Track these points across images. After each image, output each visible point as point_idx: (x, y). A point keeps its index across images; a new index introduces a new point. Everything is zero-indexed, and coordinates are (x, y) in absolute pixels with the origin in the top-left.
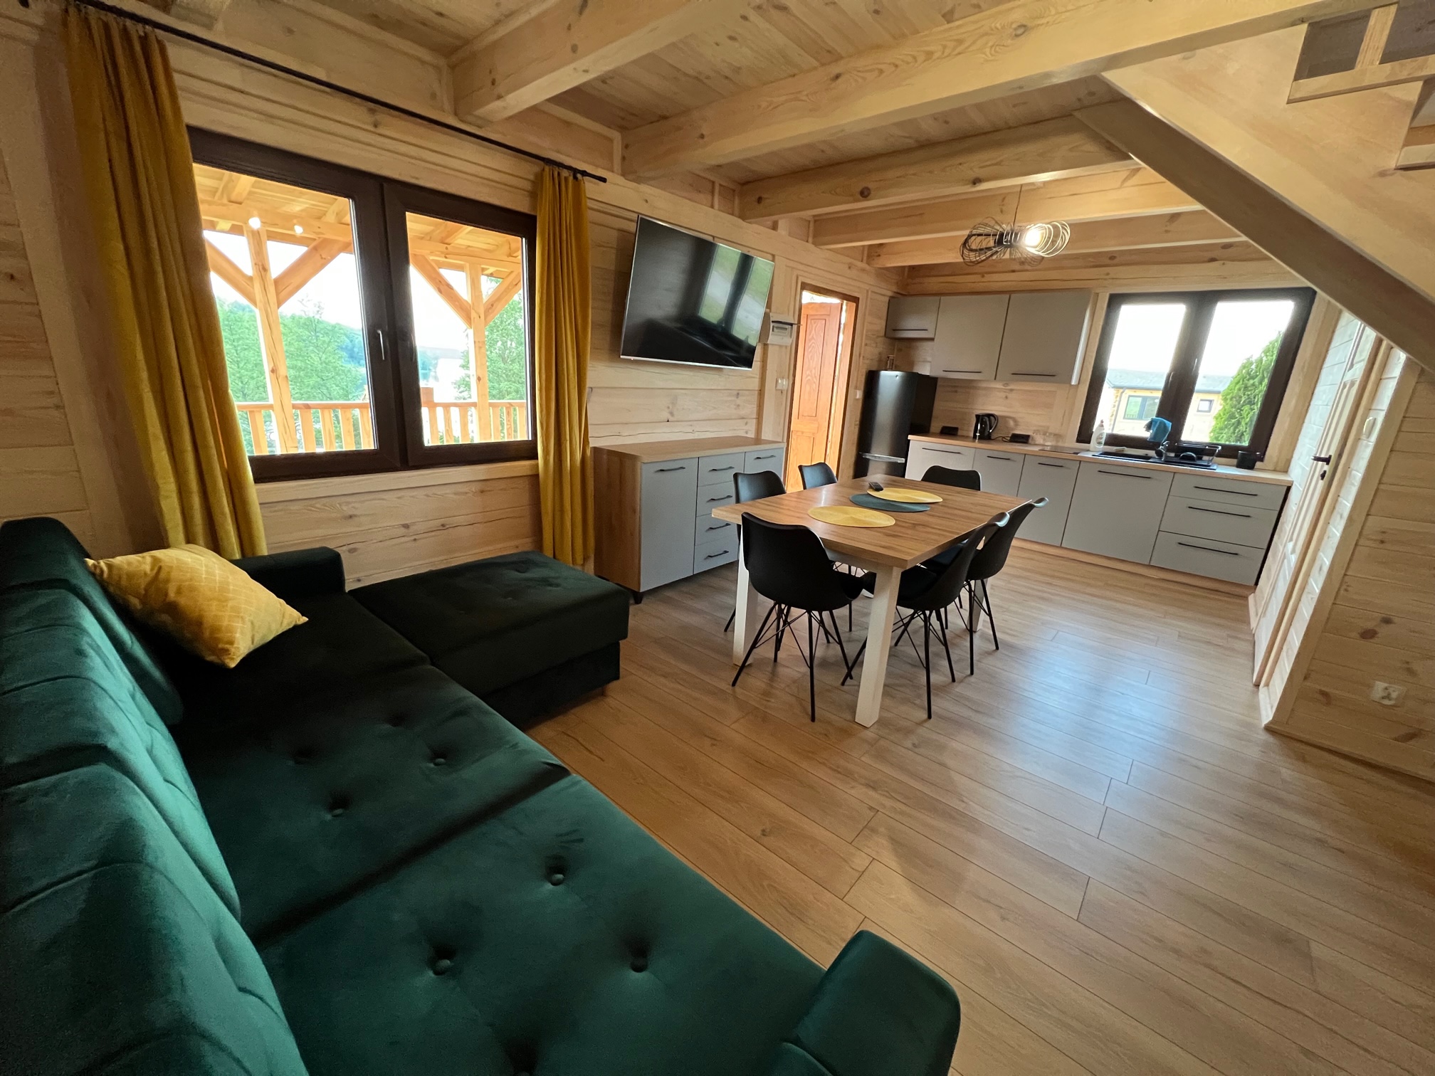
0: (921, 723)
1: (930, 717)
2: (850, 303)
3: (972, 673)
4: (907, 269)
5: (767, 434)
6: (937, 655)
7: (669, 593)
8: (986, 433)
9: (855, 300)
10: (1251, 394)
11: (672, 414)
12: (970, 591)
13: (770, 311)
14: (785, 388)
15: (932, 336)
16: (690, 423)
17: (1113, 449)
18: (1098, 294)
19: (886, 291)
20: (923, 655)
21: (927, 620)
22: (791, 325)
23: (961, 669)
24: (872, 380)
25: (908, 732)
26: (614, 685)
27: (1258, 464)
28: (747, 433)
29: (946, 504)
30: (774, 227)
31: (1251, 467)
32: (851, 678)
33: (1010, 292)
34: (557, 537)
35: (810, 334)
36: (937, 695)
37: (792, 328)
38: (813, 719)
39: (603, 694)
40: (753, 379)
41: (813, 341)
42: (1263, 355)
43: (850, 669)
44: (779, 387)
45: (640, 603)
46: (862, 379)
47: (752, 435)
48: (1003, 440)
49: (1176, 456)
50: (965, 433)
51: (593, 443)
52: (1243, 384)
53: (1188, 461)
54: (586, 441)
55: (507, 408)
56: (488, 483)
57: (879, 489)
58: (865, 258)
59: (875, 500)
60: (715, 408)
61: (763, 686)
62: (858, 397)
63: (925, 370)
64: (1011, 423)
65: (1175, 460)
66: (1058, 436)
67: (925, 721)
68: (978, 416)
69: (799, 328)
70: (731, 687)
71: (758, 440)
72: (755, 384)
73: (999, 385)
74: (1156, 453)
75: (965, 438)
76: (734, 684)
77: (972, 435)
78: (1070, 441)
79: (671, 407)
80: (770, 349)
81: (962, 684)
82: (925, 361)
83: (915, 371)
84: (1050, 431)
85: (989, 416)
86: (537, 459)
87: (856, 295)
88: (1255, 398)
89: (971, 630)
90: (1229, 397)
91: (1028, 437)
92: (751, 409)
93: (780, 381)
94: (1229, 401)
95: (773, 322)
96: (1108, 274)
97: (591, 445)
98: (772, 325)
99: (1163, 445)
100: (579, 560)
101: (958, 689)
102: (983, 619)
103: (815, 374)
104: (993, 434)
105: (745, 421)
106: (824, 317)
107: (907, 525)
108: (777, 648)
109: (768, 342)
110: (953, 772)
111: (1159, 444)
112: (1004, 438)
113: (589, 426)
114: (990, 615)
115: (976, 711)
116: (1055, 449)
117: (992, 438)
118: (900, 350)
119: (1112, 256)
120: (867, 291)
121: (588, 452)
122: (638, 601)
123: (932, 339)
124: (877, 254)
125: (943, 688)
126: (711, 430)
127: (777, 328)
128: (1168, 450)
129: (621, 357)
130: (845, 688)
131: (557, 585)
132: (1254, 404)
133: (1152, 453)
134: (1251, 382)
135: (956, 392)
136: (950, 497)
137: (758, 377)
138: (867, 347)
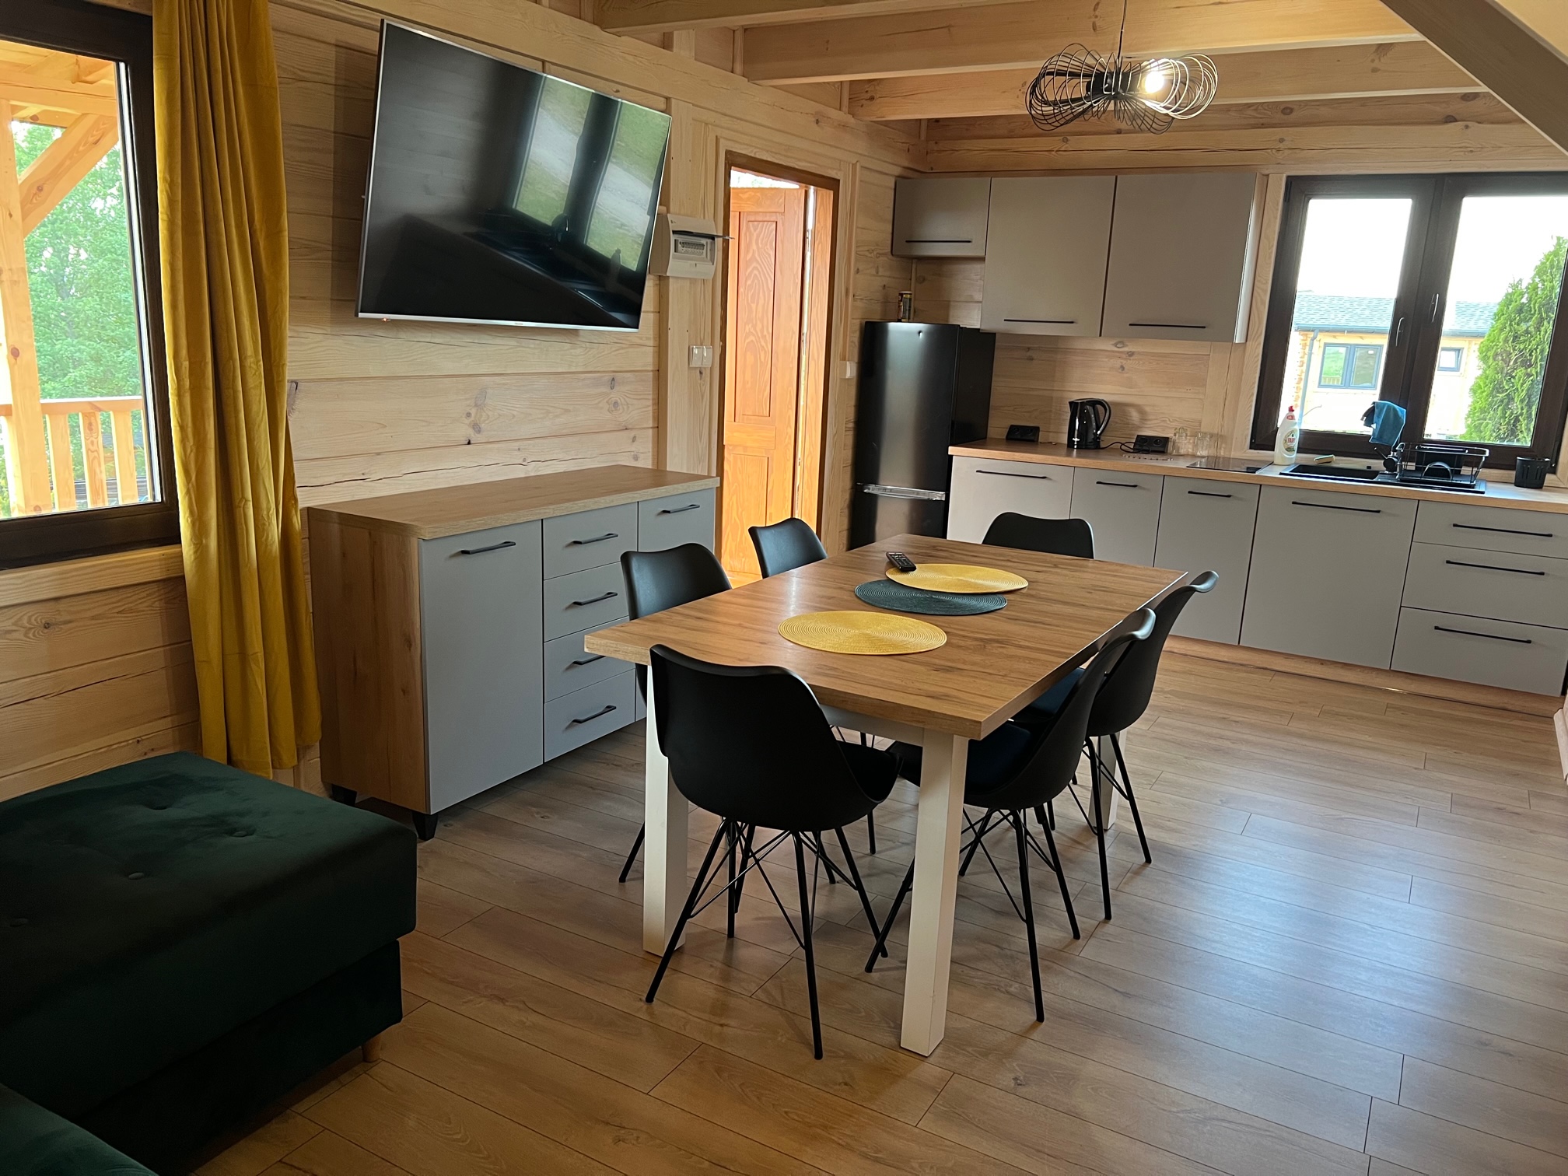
0: (1025, 1034)
1: (1040, 1018)
2: (824, 192)
3: (1108, 916)
4: (924, 126)
5: (676, 463)
6: (1041, 885)
7: (494, 809)
8: (1091, 437)
9: (830, 184)
10: (1525, 348)
11: (476, 428)
12: (1092, 757)
13: (668, 211)
14: (707, 364)
15: (981, 254)
16: (516, 445)
17: (1313, 459)
18: (1268, 175)
19: (889, 166)
20: (1016, 889)
21: (1018, 825)
22: (713, 238)
23: (1088, 911)
24: (872, 341)
25: (1003, 1054)
26: (391, 1034)
27: (1549, 478)
28: (636, 458)
29: (1033, 592)
30: (666, 43)
31: (1538, 485)
32: (885, 955)
33: (1115, 171)
34: (234, 715)
35: (747, 252)
36: (1048, 968)
37: (713, 244)
38: (818, 1055)
39: (367, 1059)
40: (644, 349)
41: (754, 264)
42: (1537, 280)
43: (881, 937)
44: (696, 363)
45: (432, 836)
46: (856, 337)
47: (646, 462)
48: (1123, 450)
49: (1418, 469)
50: (1052, 438)
51: (306, 499)
52: (1511, 331)
53: (1438, 478)
54: (290, 498)
55: (84, 415)
56: (62, 606)
57: (908, 568)
58: (846, 101)
59: (902, 593)
60: (567, 411)
61: (711, 993)
62: (848, 375)
63: (971, 319)
64: (1135, 416)
65: (1418, 477)
66: (1218, 438)
67: (1033, 1027)
68: (1073, 405)
69: (726, 243)
70: (644, 1005)
71: (659, 475)
72: (646, 359)
73: (1106, 345)
74: (1385, 464)
75: (1051, 447)
76: (650, 999)
77: (1065, 439)
78: (1240, 448)
79: (473, 411)
80: (673, 286)
81: (1092, 941)
82: (971, 301)
83: (953, 321)
84: (1203, 429)
85: (1094, 403)
86: (179, 542)
87: (833, 174)
88: (1531, 355)
89: (1098, 829)
90: (1491, 354)
91: (1165, 441)
92: (641, 411)
93: (696, 351)
94: (1491, 360)
95: (674, 232)
96: (1281, 140)
97: (303, 504)
98: (673, 238)
99: (1395, 451)
100: (289, 756)
101: (1088, 951)
102: (1117, 805)
103: (762, 331)
104: (1102, 438)
105: (632, 434)
106: (773, 218)
107: (969, 643)
108: (733, 908)
109: (668, 274)
110: (1093, 1127)
111: (1388, 449)
112: (1122, 444)
113: (295, 465)
114: (1130, 797)
115: (1125, 994)
116: (1214, 463)
117: (1103, 445)
118: (921, 280)
119: (1287, 109)
120: (854, 165)
121: (297, 521)
122: (427, 833)
123: (982, 259)
124: (868, 96)
125: (1060, 955)
126: (561, 456)
127: (684, 244)
128: (1404, 457)
129: (361, 315)
130: (875, 976)
131: (250, 832)
132: (1531, 366)
133: (1378, 464)
134: (1523, 327)
135: (1031, 359)
136: (1040, 576)
137: (651, 343)
138: (858, 276)
